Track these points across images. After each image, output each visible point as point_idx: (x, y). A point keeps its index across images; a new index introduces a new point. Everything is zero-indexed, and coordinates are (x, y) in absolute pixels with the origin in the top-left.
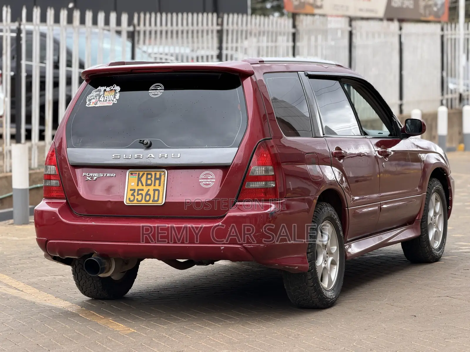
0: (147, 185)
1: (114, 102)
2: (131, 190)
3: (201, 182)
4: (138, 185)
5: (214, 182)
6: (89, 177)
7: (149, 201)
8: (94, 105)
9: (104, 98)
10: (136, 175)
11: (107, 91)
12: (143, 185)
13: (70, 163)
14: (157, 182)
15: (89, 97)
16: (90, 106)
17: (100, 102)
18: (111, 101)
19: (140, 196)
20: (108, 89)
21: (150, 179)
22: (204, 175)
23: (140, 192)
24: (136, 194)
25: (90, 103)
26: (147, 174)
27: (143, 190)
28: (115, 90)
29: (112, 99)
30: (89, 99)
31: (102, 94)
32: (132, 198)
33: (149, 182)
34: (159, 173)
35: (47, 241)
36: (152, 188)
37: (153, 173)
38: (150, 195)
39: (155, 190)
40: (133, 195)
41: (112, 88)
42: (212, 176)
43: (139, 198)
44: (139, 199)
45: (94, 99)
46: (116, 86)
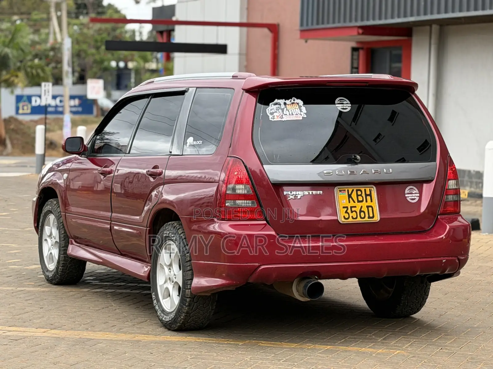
0: (359, 201)
1: (303, 116)
2: (344, 207)
3: (407, 197)
4: (349, 202)
5: (418, 196)
6: (292, 195)
7: (364, 218)
8: (281, 119)
9: (289, 111)
10: (345, 192)
11: (288, 105)
12: (354, 202)
13: (271, 180)
14: (369, 198)
15: (268, 110)
16: (274, 120)
17: (286, 116)
18: (299, 115)
19: (354, 213)
20: (288, 102)
21: (361, 195)
22: (408, 190)
23: (353, 209)
24: (349, 211)
25: (274, 116)
26: (357, 191)
27: (355, 207)
28: (298, 104)
29: (300, 113)
30: (269, 112)
31: (284, 107)
32: (347, 216)
33: (360, 198)
34: (369, 189)
35: (259, 266)
36: (364, 204)
37: (363, 190)
38: (364, 212)
39: (368, 207)
40: (346, 212)
41: (292, 101)
42: (415, 190)
43: (354, 214)
44: (355, 217)
45: (276, 112)
46: (295, 99)
